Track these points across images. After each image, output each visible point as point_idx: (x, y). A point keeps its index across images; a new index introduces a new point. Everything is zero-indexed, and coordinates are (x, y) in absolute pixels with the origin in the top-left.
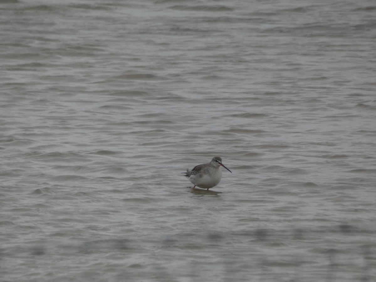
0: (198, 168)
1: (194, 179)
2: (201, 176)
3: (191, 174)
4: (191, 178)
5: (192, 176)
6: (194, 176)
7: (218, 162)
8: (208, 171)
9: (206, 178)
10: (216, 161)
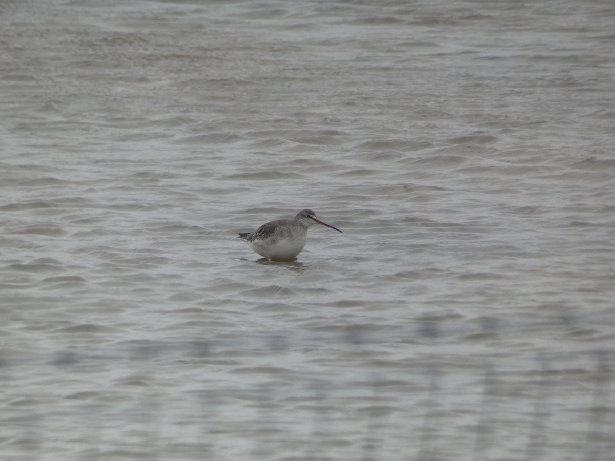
0: (268, 228)
1: (262, 246)
2: (274, 242)
3: (256, 237)
4: (256, 245)
5: (256, 241)
6: (261, 241)
7: (311, 217)
8: (290, 233)
9: (283, 245)
10: (309, 217)
